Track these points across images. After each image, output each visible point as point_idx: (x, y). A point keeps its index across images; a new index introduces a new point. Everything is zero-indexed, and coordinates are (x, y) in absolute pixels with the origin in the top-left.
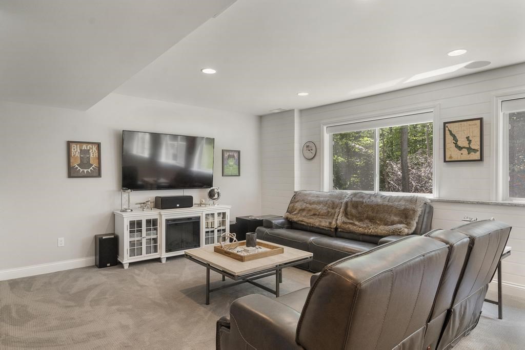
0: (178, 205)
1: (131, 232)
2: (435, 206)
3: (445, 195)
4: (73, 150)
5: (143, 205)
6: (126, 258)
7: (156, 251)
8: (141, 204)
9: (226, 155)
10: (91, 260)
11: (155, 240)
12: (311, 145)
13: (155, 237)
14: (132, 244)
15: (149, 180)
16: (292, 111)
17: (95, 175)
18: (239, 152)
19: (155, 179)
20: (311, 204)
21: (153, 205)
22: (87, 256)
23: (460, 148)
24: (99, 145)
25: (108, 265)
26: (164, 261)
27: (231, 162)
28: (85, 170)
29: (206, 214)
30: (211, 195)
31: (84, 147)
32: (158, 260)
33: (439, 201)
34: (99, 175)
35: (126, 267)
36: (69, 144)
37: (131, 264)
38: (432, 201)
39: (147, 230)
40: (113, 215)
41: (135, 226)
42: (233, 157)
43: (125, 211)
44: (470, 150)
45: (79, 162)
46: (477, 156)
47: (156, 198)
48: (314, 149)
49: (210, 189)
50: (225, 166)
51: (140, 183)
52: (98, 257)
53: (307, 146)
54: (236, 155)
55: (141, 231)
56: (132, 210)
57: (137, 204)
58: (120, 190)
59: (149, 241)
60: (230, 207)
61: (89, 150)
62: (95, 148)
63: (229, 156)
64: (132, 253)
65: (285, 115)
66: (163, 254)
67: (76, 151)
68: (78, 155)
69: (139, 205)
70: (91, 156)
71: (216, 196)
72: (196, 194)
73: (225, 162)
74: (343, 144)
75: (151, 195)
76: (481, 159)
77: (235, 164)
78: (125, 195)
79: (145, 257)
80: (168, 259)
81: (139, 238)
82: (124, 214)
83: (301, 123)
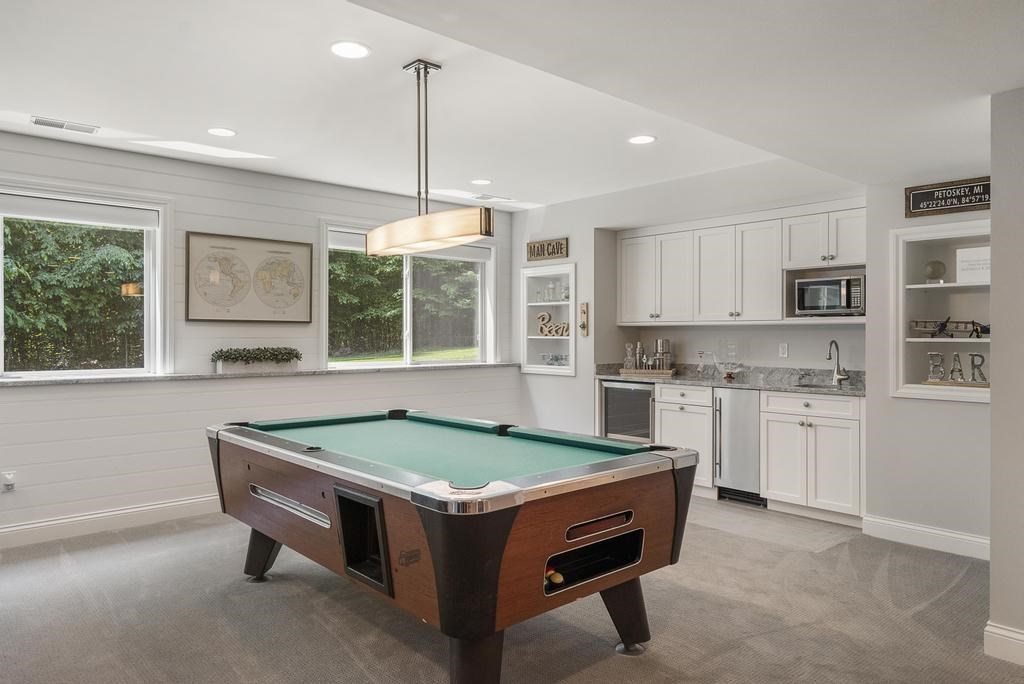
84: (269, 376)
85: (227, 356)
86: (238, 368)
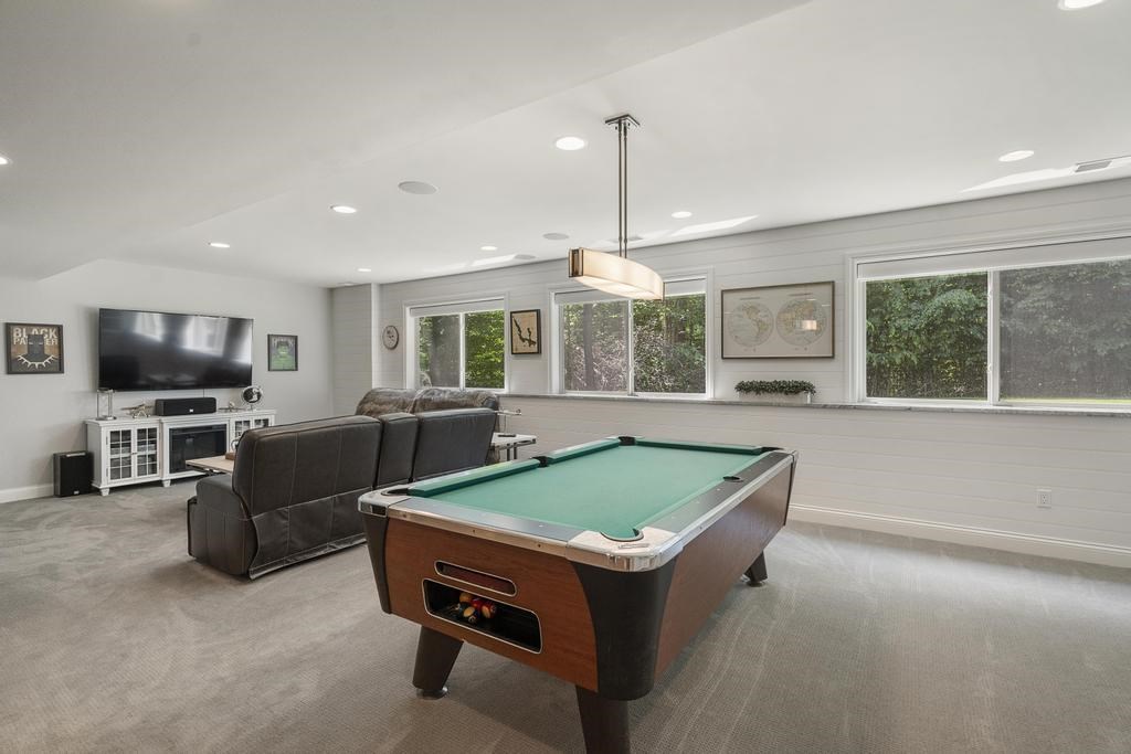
0: (191, 411)
1: (112, 446)
2: (501, 401)
3: (514, 391)
4: (15, 335)
5: (134, 411)
6: (105, 482)
7: (154, 470)
8: (130, 409)
9: (275, 342)
10: (48, 488)
11: (153, 457)
12: (392, 330)
13: (153, 452)
14: (114, 462)
15: (158, 377)
16: (368, 285)
17: (52, 369)
18: (296, 338)
19: (170, 376)
20: (381, 404)
21: (151, 410)
22: (40, 483)
23: (523, 340)
24: (59, 329)
25: (76, 492)
26: (167, 484)
27: (283, 352)
28: (37, 364)
29: (237, 423)
30: (248, 396)
31: (35, 331)
32: (159, 483)
33: (510, 396)
34: (61, 370)
35: (105, 493)
36: (8, 327)
37: (113, 490)
38: (499, 396)
39: (139, 444)
40: (85, 426)
41: (120, 439)
42: (287, 344)
43: (104, 418)
44: (531, 342)
45: (26, 352)
46: (534, 348)
47: (157, 401)
48: (395, 335)
49: (244, 390)
50: (273, 358)
51: (142, 382)
52: (59, 485)
53: (389, 332)
54: (291, 342)
55: (129, 445)
56: (115, 418)
57: (123, 409)
58: (95, 391)
59: (142, 458)
60: (274, 411)
61: (43, 336)
62: (52, 333)
63: (280, 344)
64: (115, 474)
65: (360, 290)
66: (166, 475)
67: (20, 337)
68: (23, 342)
69: (128, 412)
70: (47, 343)
71: (255, 398)
72: (222, 396)
73: (273, 352)
74: (437, 329)
75: (150, 397)
76: (539, 352)
77: (289, 354)
78: (104, 398)
79: (135, 479)
80: (173, 482)
81: (126, 455)
82: (100, 422)
83: (381, 301)
84: (779, 406)
85: (743, 388)
86: (752, 397)
